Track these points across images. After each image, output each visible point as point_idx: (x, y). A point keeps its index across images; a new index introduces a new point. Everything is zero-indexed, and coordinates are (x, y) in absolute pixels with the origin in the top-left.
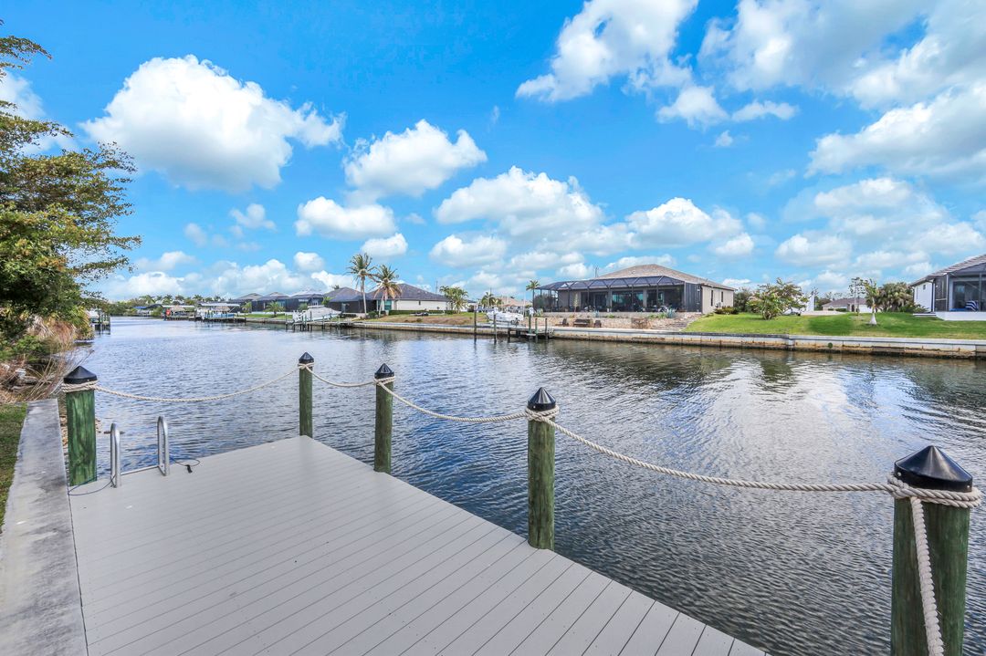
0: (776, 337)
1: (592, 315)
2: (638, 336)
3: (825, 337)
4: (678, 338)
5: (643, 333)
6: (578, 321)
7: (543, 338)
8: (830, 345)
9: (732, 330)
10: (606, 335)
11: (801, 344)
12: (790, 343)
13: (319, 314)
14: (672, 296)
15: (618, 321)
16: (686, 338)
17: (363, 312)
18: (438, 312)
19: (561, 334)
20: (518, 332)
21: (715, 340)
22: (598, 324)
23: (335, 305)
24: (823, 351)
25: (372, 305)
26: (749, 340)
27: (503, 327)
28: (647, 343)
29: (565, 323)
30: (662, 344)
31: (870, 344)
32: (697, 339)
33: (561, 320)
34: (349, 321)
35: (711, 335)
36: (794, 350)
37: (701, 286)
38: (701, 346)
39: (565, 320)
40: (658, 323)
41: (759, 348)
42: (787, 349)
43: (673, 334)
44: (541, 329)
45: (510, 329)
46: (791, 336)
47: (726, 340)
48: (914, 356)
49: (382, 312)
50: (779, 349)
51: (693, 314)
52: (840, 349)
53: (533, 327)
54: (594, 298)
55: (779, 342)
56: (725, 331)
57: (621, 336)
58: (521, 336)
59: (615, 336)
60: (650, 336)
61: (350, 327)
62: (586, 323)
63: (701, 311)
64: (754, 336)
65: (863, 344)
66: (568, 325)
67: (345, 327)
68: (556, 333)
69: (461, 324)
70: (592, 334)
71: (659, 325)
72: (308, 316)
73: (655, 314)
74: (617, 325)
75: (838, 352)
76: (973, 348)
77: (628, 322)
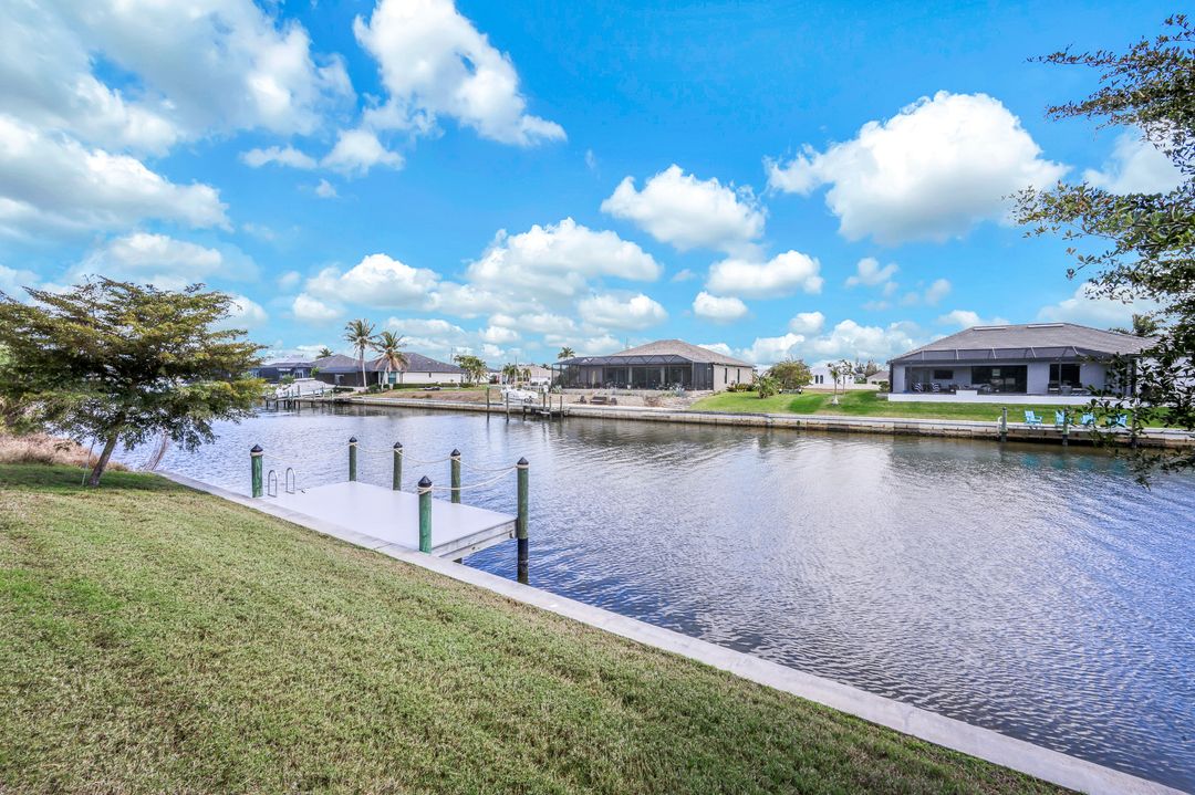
0: (759, 415)
1: (608, 392)
2: (646, 414)
3: (794, 415)
4: (681, 416)
5: (651, 411)
6: (595, 398)
7: (558, 417)
8: (798, 422)
9: (727, 409)
10: (619, 413)
11: (778, 422)
12: (769, 420)
13: (308, 388)
14: (685, 374)
15: (633, 399)
16: (688, 416)
17: (363, 385)
18: (452, 385)
19: (576, 412)
20: (533, 410)
21: (711, 418)
22: (614, 402)
23: (327, 377)
24: (793, 428)
25: (373, 378)
26: (738, 418)
27: (518, 405)
28: (655, 421)
29: (582, 401)
30: (667, 422)
31: (826, 422)
32: (697, 417)
33: (579, 397)
34: (345, 396)
35: (708, 413)
36: (772, 427)
37: (712, 365)
38: (700, 423)
39: (583, 397)
40: (668, 401)
41: (746, 426)
42: (767, 426)
43: (677, 412)
44: (555, 407)
45: (525, 407)
46: (770, 415)
47: (721, 418)
48: (855, 432)
49: (385, 386)
50: (761, 426)
51: (703, 392)
52: (805, 426)
53: (547, 405)
54: (617, 373)
55: (761, 419)
56: (721, 410)
57: (632, 414)
58: (535, 415)
59: (626, 414)
60: (658, 414)
61: (348, 403)
62: (602, 401)
63: (712, 389)
64: (742, 414)
65: (821, 422)
66: (585, 402)
67: (340, 403)
68: (573, 411)
69: (476, 401)
70: (605, 412)
71: (669, 404)
72: (295, 391)
73: (667, 392)
74: (631, 403)
75: (804, 429)
76: (892, 425)
77: (640, 400)
